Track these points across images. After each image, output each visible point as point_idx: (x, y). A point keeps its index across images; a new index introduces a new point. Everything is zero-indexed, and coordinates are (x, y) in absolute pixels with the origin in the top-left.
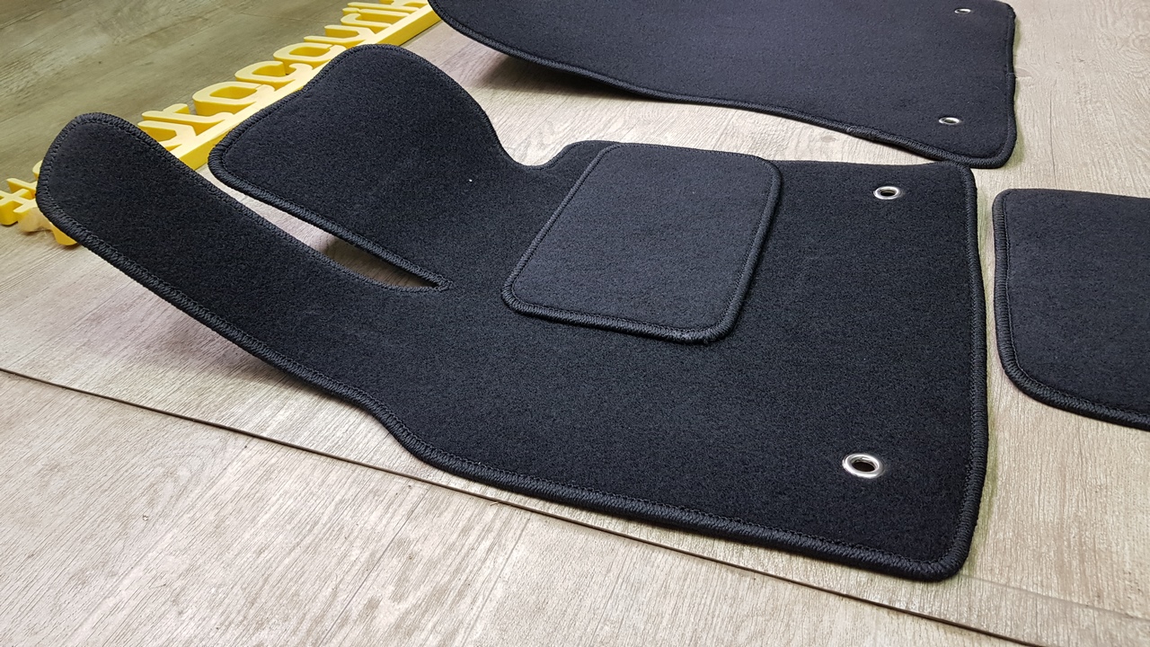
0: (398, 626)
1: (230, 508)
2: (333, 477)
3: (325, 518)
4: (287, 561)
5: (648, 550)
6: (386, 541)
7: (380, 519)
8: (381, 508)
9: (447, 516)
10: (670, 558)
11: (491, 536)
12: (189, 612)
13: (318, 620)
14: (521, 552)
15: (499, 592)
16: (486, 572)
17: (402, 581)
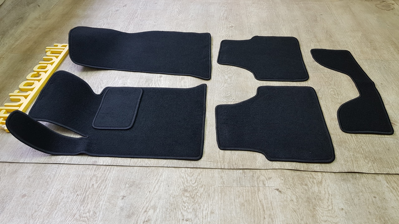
0: (98, 187)
1: (64, 176)
2: (80, 168)
3: (81, 174)
5: (133, 167)
6: (92, 175)
7: (90, 172)
8: (90, 171)
9: (101, 169)
10: (137, 167)
12: (64, 193)
13: (85, 189)
14: (114, 172)
15: (112, 179)
17: (96, 180)
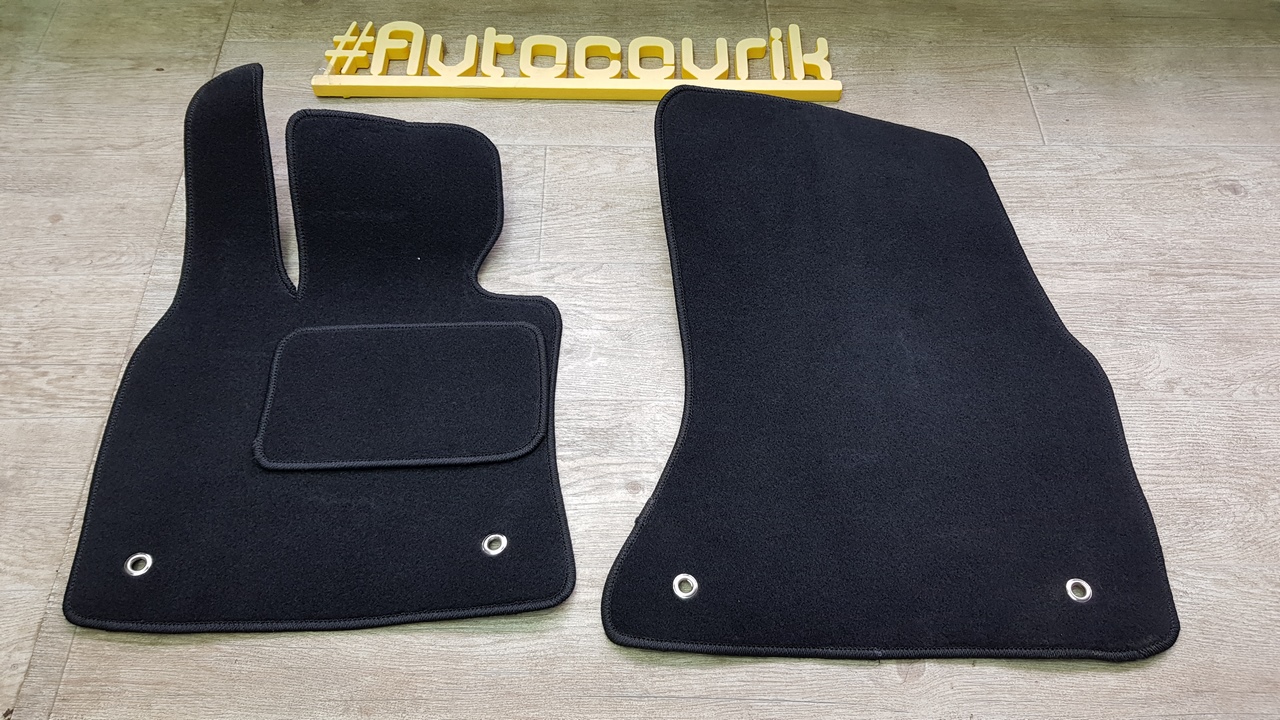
4: (69, 329)
11: (91, 405)
16: (67, 411)
